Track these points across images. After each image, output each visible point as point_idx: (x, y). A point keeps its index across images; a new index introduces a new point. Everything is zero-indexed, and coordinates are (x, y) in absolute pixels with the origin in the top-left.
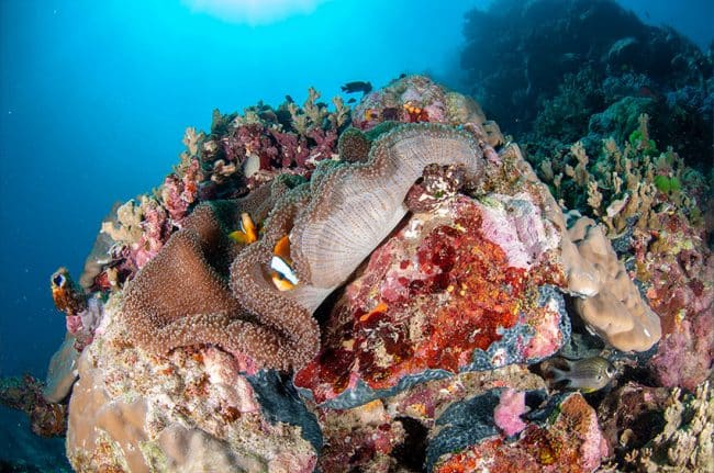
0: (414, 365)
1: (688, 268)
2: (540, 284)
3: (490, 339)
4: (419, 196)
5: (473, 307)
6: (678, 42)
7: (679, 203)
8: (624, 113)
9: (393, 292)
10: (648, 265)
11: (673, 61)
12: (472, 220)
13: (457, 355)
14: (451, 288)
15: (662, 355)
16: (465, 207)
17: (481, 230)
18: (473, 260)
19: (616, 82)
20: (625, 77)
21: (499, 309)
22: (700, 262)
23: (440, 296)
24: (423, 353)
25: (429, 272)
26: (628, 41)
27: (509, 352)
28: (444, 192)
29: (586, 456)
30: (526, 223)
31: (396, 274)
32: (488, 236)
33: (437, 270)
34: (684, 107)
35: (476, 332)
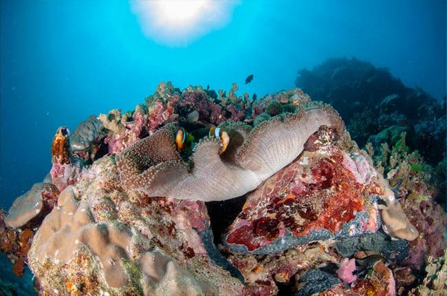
0: (318, 225)
1: (425, 211)
2: (370, 193)
3: (350, 217)
4: (314, 141)
5: (345, 196)
6: (424, 97)
7: (421, 177)
8: (390, 134)
9: (299, 188)
10: (406, 205)
11: (419, 109)
12: (339, 157)
13: (335, 223)
14: (333, 187)
15: (410, 258)
16: (335, 150)
17: (343, 163)
18: (343, 175)
19: (387, 117)
20: (392, 115)
21: (356, 201)
22: (432, 208)
23: (328, 190)
24: (322, 218)
25: (318, 180)
26: (394, 96)
27: (357, 227)
28: (326, 141)
29: (390, 292)
30: (361, 164)
31: (299, 180)
32: (346, 166)
33: (324, 179)
34: (424, 132)
35: (345, 212)
